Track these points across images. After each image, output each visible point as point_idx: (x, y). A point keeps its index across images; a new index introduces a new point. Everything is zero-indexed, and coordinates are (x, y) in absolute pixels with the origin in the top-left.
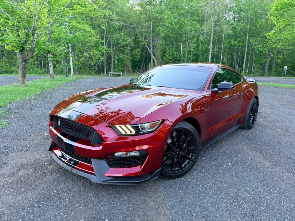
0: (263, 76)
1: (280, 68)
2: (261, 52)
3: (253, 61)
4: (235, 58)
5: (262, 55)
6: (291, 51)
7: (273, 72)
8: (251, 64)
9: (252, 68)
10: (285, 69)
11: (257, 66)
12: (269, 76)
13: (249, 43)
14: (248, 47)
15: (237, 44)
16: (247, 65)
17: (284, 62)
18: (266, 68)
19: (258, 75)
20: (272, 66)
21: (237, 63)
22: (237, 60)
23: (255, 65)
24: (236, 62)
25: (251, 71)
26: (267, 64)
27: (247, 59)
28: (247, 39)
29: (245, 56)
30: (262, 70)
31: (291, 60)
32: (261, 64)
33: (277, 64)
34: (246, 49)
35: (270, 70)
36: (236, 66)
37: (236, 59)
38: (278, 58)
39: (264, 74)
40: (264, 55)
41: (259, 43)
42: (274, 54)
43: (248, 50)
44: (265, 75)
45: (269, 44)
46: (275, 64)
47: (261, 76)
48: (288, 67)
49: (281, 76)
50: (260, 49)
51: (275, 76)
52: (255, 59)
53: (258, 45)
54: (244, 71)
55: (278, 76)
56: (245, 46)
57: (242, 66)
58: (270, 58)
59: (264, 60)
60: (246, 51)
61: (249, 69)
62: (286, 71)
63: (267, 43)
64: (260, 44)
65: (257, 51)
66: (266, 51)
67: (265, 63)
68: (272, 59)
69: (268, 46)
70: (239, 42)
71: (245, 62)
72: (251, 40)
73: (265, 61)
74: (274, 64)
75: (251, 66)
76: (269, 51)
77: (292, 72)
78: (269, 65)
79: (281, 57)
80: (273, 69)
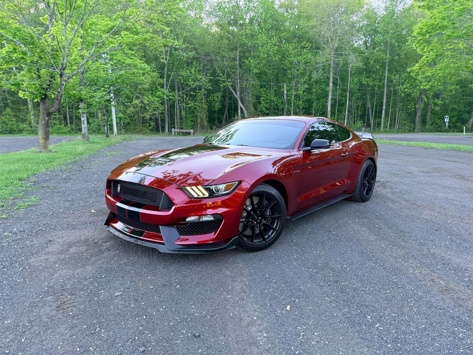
0: (413, 131)
1: (439, 119)
2: (409, 95)
3: (397, 110)
4: (369, 105)
5: (410, 99)
6: (454, 92)
7: (428, 126)
8: (394, 113)
9: (395, 119)
10: (447, 120)
11: (404, 116)
12: (422, 131)
13: (390, 81)
14: (388, 87)
15: (371, 83)
16: (387, 114)
17: (445, 110)
18: (418, 119)
19: (405, 130)
21: (372, 112)
22: (372, 108)
23: (401, 115)
24: (370, 110)
25: (394, 125)
26: (419, 114)
27: (388, 106)
28: (386, 75)
29: (385, 102)
30: (411, 122)
31: (455, 106)
32: (409, 114)
33: (434, 113)
34: (385, 91)
35: (424, 122)
36: (371, 117)
37: (370, 107)
38: (435, 104)
39: (415, 128)
40: (413, 99)
41: (405, 81)
42: (428, 98)
43: (389, 92)
44: (416, 130)
46: (431, 113)
47: (410, 131)
48: (450, 117)
49: (440, 132)
50: (406, 90)
51: (431, 131)
52: (400, 105)
53: (403, 84)
54: (383, 125)
55: (436, 131)
56: (384, 86)
57: (380, 117)
58: (422, 104)
59: (413, 108)
60: (385, 93)
61: (391, 121)
62: (447, 124)
64: (406, 83)
65: (401, 94)
66: (416, 94)
67: (415, 112)
68: (426, 105)
70: (374, 79)
71: (384, 111)
72: (393, 77)
73: (415, 108)
74: (429, 113)
75: (393, 117)
76: (421, 94)
77: (458, 124)
78: (422, 114)
79: (439, 102)
80: (429, 122)
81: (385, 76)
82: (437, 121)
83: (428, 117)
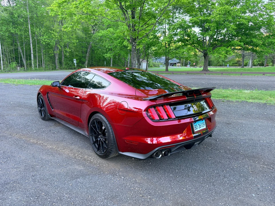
0: (55, 69)
1: (70, 61)
2: (49, 44)
3: (42, 54)
4: (20, 50)
5: (50, 47)
6: (76, 44)
7: (64, 66)
8: (40, 57)
9: (41, 61)
10: (75, 62)
11: (47, 58)
12: (61, 69)
13: (33, 33)
14: (33, 38)
15: (19, 33)
16: (35, 57)
17: (72, 55)
18: (57, 61)
19: (50, 68)
20: (62, 59)
21: (23, 55)
22: (23, 51)
23: (45, 58)
24: (22, 54)
25: (42, 65)
26: (57, 57)
27: (35, 51)
28: (30, 28)
29: (32, 48)
30: (53, 63)
31: (77, 53)
32: (51, 57)
33: (66, 57)
34: (31, 40)
35: (61, 63)
36: (23, 59)
37: (21, 51)
38: (66, 51)
39: (56, 67)
40: (52, 48)
41: (44, 34)
42: (61, 47)
43: (34, 42)
44: (57, 69)
45: (55, 35)
46: (64, 57)
47: (53, 69)
48: (77, 60)
49: (71, 69)
50: (46, 40)
51: (66, 69)
52: (43, 51)
53: (43, 36)
54: (33, 65)
55: (69, 69)
56: (29, 36)
57: (30, 59)
58: (58, 51)
59: (53, 53)
60: (31, 42)
61: (39, 62)
62: (76, 65)
63: (53, 35)
64: (45, 35)
65: (43, 43)
66: (53, 43)
67: (54, 56)
68: (61, 52)
69: (54, 38)
70: (20, 30)
71: (32, 55)
72: (35, 30)
73: (54, 53)
74: (63, 58)
75: (40, 59)
76: (56, 44)
77: (80, 64)
78: (59, 58)
79: (68, 50)
80: (64, 62)
81: (28, 28)
82: (69, 62)
83: (63, 60)
